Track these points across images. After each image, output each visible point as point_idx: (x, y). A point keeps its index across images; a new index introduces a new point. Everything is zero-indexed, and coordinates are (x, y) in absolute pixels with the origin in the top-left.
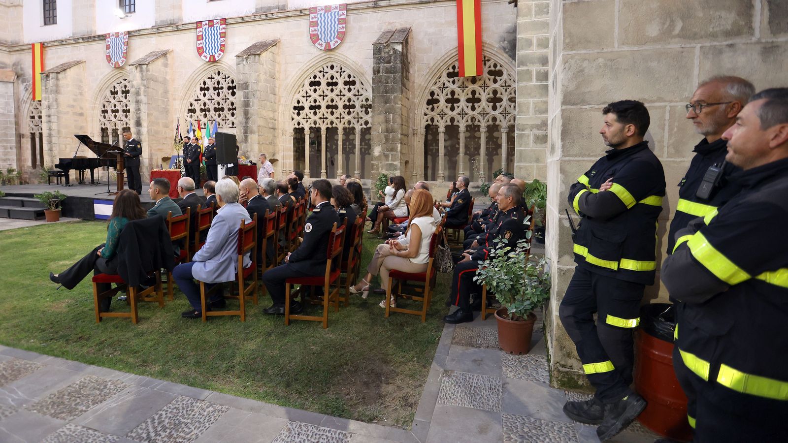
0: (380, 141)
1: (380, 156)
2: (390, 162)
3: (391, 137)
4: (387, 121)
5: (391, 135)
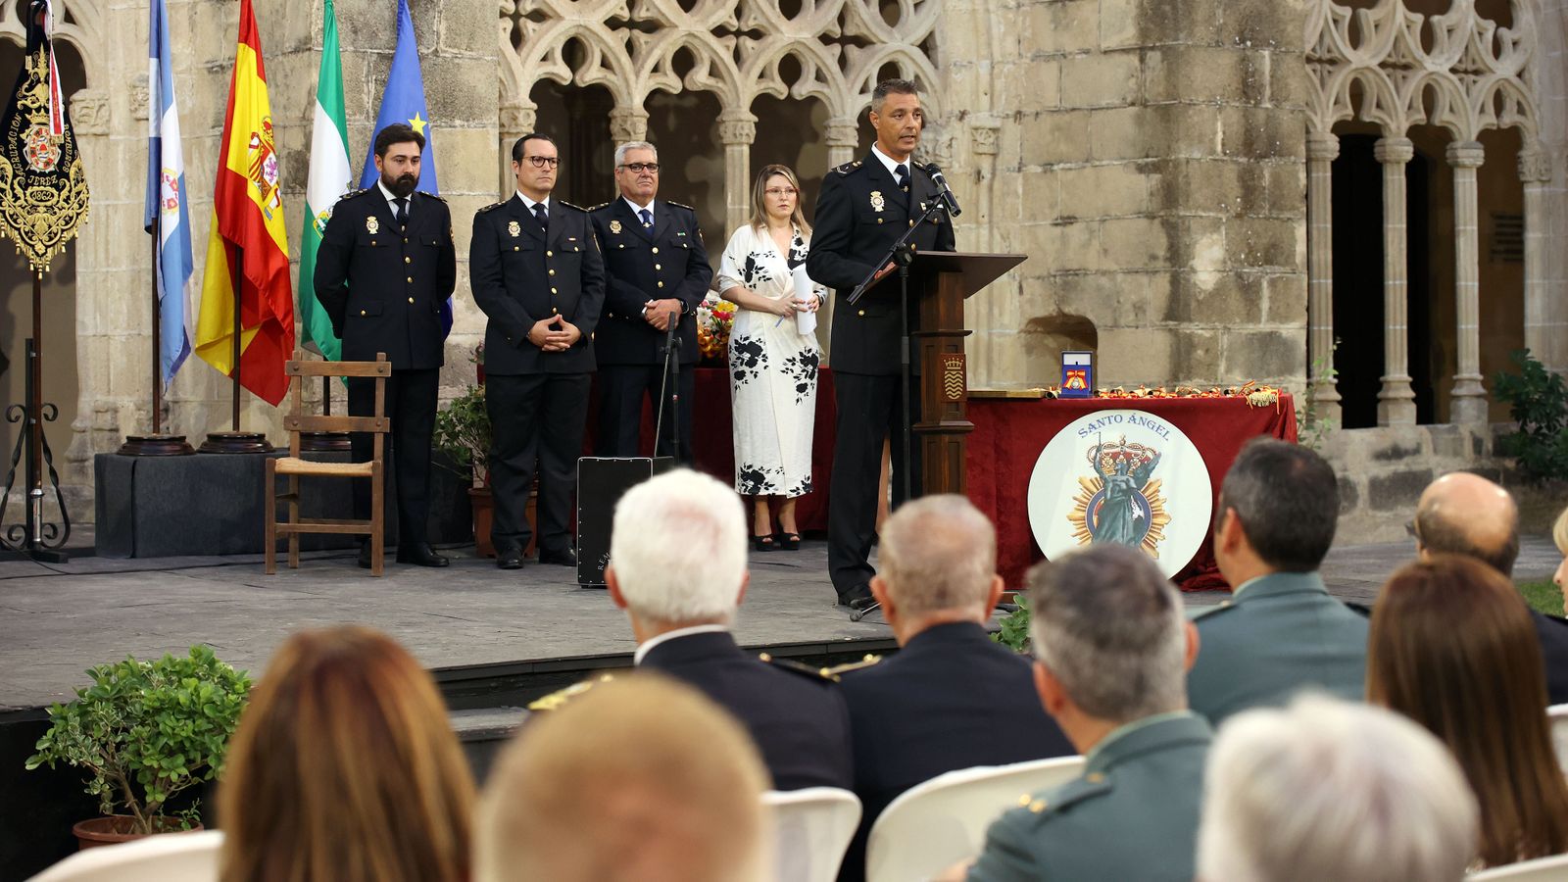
0: (1219, 203)
1: (1219, 290)
2: (1264, 326)
3: (1266, 181)
4: (1248, 89)
5: (1267, 170)
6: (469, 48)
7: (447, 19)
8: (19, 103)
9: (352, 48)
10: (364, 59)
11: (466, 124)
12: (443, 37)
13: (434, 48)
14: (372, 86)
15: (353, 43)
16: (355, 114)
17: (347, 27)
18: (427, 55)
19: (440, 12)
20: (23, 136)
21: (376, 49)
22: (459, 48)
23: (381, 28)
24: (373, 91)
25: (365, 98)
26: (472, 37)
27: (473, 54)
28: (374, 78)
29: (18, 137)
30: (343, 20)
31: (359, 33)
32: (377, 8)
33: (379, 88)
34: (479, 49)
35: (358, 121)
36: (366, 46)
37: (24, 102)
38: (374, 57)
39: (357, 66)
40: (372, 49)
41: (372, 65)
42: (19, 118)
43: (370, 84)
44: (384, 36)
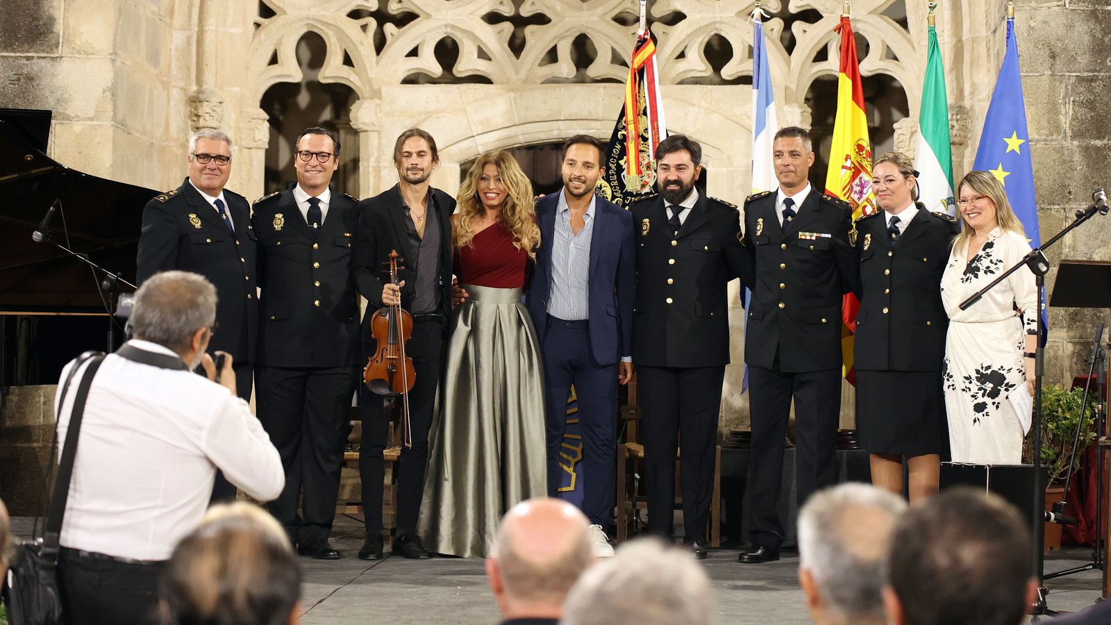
8: (620, 133)
9: (1050, 72)
10: (1061, 82)
14: (1070, 108)
15: (1051, 68)
20: (622, 162)
21: (1074, 72)
23: (1080, 52)
24: (1071, 112)
25: (1062, 119)
28: (1072, 99)
29: (618, 163)
30: (1040, 46)
31: (1057, 58)
32: (1076, 33)
33: (1077, 109)
35: (1055, 140)
36: (1065, 69)
37: (624, 132)
38: (1073, 80)
39: (1053, 89)
40: (1070, 72)
41: (1069, 87)
42: (618, 147)
43: (1067, 105)
44: (1084, 60)
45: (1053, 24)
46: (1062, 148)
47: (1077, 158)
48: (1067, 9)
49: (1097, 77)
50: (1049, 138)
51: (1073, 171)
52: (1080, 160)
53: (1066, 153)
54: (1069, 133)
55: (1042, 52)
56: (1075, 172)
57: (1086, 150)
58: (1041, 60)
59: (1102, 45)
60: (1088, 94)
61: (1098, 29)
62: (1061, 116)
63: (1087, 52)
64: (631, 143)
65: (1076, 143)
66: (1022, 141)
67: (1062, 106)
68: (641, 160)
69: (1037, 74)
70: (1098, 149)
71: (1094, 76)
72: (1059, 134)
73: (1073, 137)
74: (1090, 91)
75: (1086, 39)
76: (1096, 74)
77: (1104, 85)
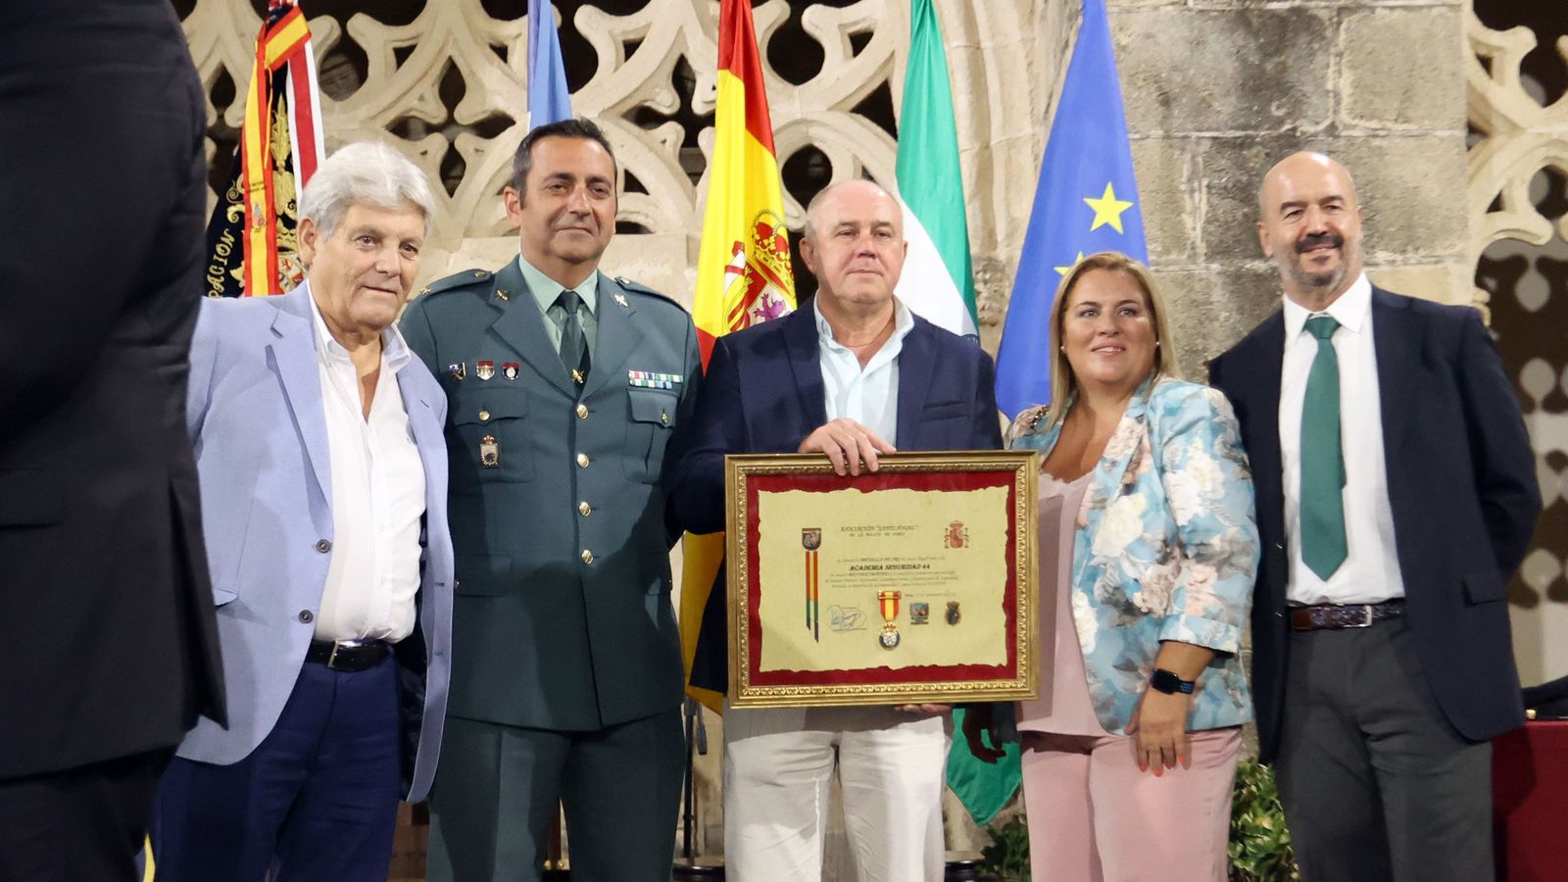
6: (1402, 117)
7: (1353, 67)
8: (231, 211)
9: (1161, 133)
10: (1183, 150)
11: (1399, 258)
12: (1346, 101)
13: (1327, 122)
14: (1202, 199)
15: (1162, 124)
16: (1167, 251)
17: (1149, 94)
18: (1315, 135)
19: (1340, 55)
20: (236, 273)
21: (1208, 130)
22: (1380, 119)
23: (1217, 91)
24: (1204, 207)
25: (1188, 220)
26: (1407, 95)
27: (1412, 127)
28: (1205, 182)
29: (227, 275)
30: (1140, 83)
31: (1173, 105)
32: (1209, 56)
33: (1215, 201)
34: (1422, 118)
35: (1175, 263)
36: (1189, 126)
37: (240, 207)
38: (1206, 146)
39: (1169, 164)
40: (1199, 131)
41: (1200, 159)
42: (229, 239)
43: (1196, 195)
44: (1226, 107)
45: (1163, 38)
46: (1190, 276)
47: (1219, 296)
48: (1190, 10)
49: (1253, 138)
50: (1164, 258)
51: (1211, 321)
52: (1224, 300)
53: (1198, 286)
54: (1202, 248)
55: (1144, 94)
56: (1216, 324)
57: (1236, 279)
58: (1141, 110)
59: (1260, 77)
60: (1238, 173)
61: (1253, 45)
62: (1184, 216)
63: (1232, 91)
64: (258, 231)
65: (1215, 267)
66: (1125, 205)
67: (1186, 197)
68: (282, 268)
69: (1137, 136)
70: (1258, 277)
71: (1247, 137)
72: (1181, 249)
73: (1210, 257)
74: (1241, 165)
75: (1230, 67)
76: (1251, 132)
77: (1267, 155)
